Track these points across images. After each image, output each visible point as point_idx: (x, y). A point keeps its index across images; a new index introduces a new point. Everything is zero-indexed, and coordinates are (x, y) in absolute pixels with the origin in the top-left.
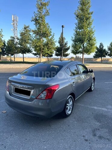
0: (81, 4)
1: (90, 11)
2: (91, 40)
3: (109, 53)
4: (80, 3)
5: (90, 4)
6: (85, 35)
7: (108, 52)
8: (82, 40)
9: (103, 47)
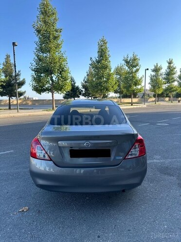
0: (42, 13)
1: (57, 26)
2: (63, 71)
3: (84, 92)
4: (40, 10)
5: (57, 16)
6: (54, 63)
7: (82, 91)
8: (50, 70)
9: (75, 83)
